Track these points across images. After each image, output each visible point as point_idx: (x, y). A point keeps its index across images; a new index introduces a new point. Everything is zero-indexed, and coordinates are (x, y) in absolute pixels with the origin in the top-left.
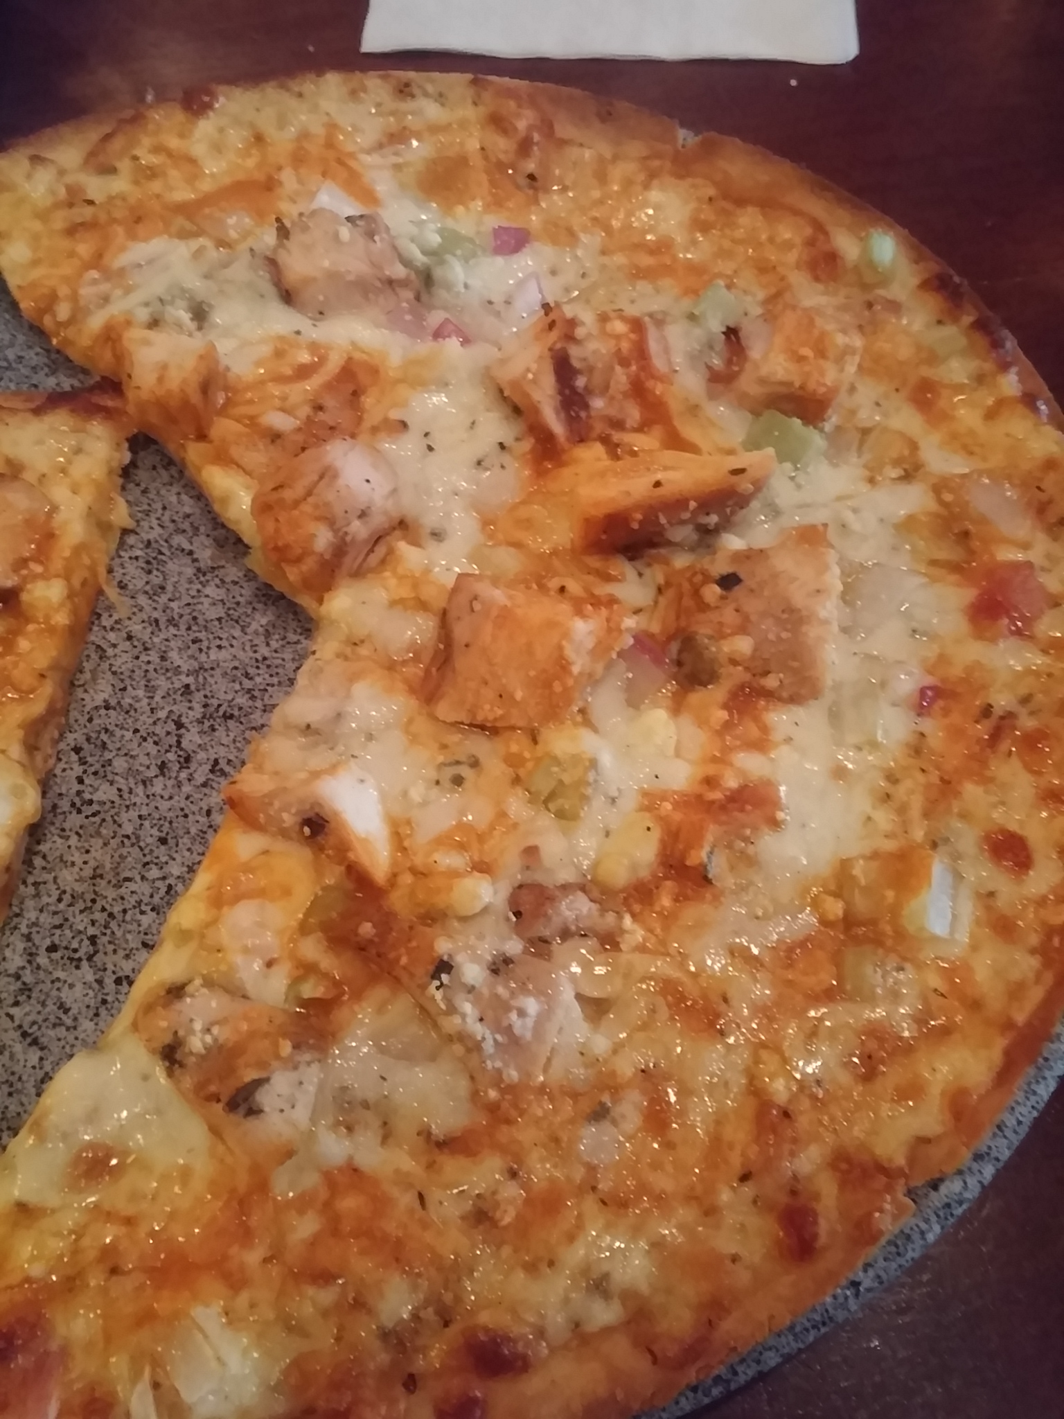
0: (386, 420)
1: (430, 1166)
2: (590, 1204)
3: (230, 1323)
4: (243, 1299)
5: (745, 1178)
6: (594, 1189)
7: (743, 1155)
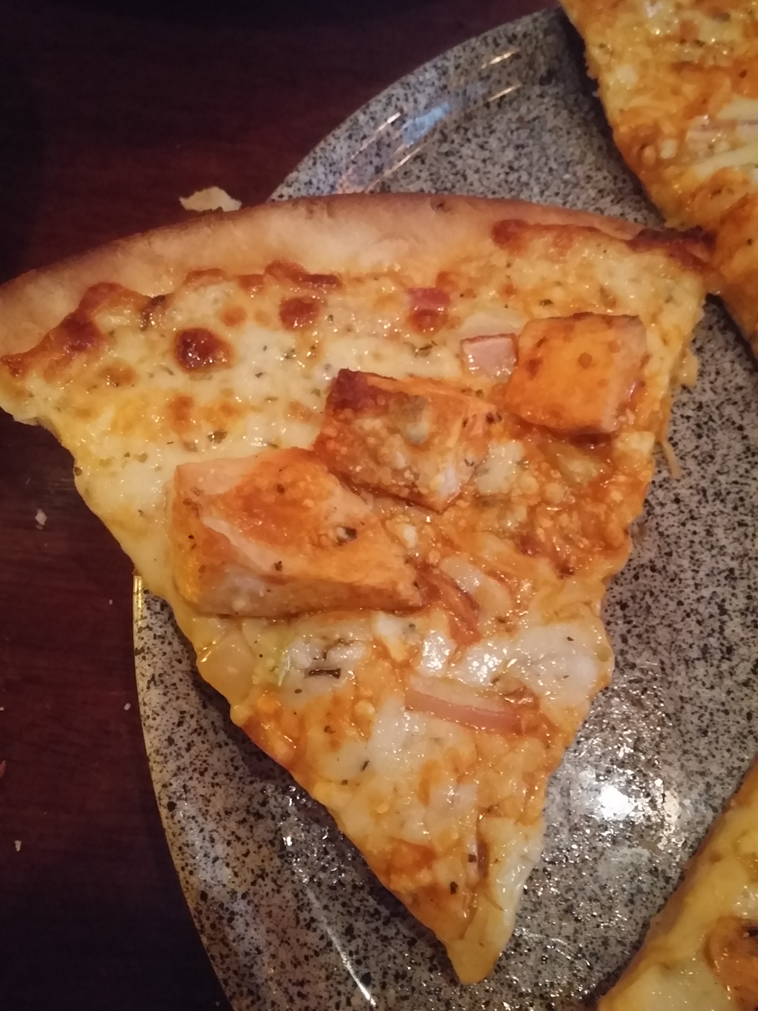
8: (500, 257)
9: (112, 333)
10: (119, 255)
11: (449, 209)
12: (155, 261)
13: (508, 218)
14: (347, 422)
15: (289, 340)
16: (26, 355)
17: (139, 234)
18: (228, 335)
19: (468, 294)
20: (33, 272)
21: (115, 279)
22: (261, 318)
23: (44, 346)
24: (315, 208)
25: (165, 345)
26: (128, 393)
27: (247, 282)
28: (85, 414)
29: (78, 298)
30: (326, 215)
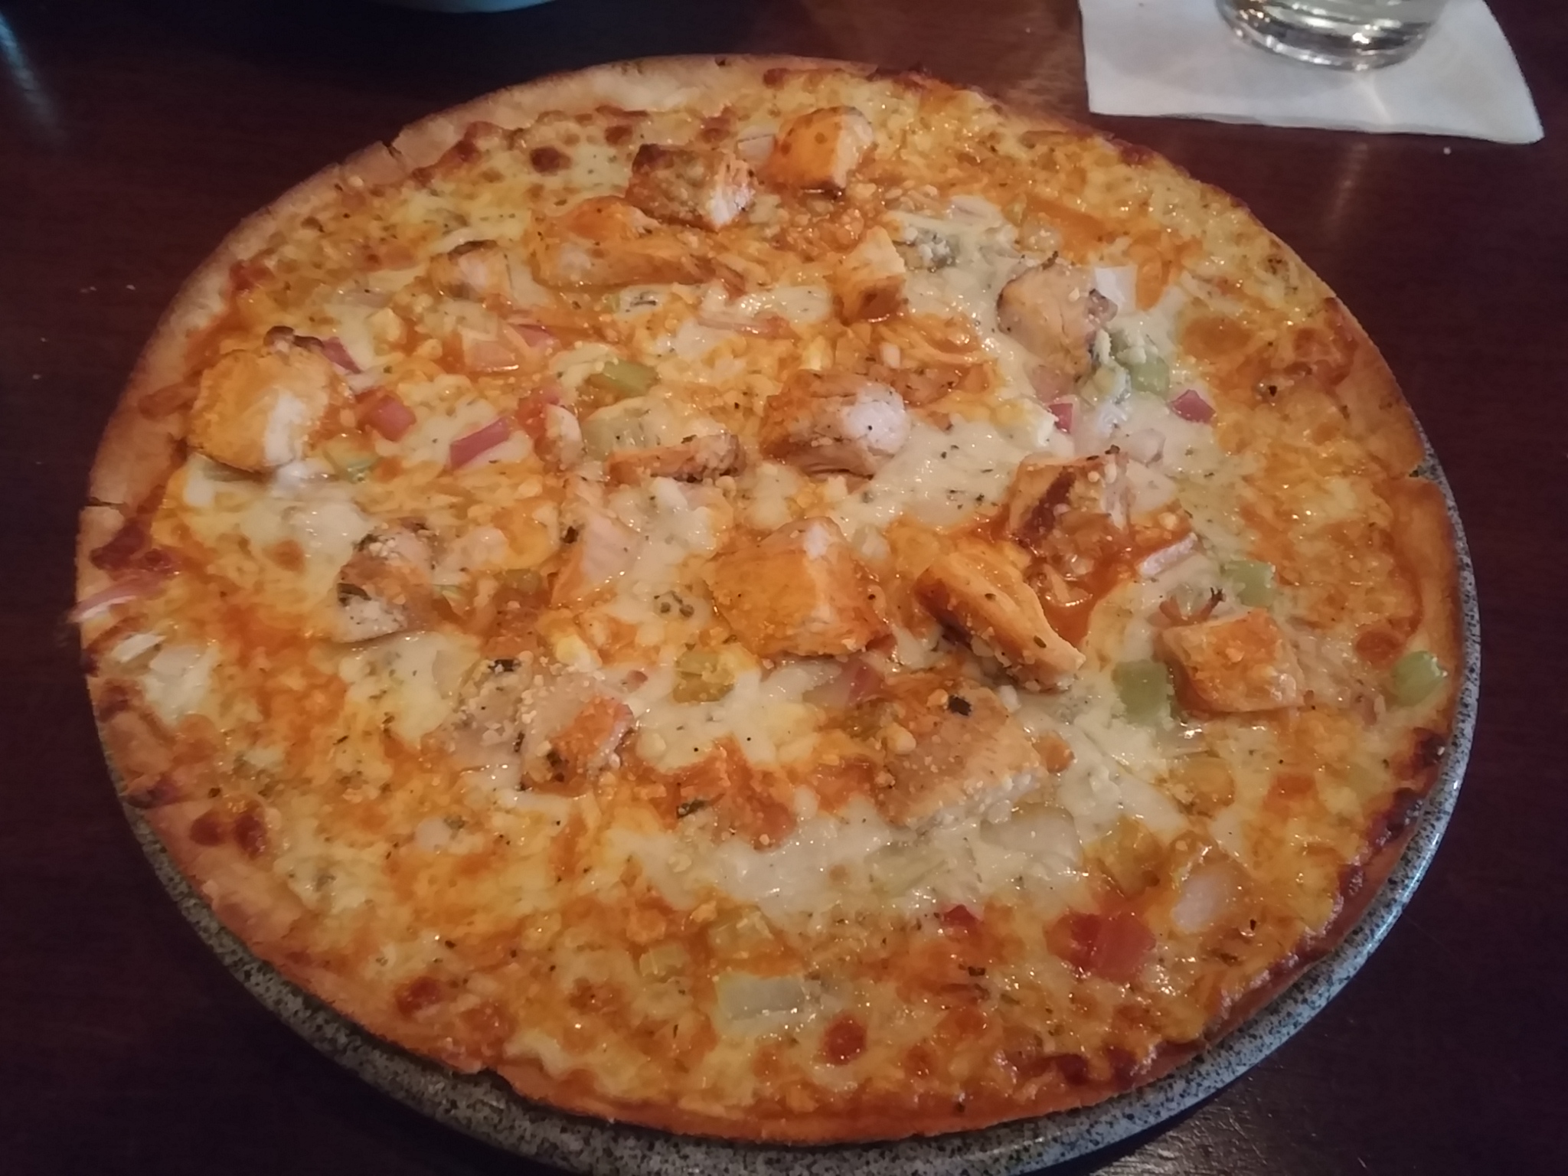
0: (946, 416)
1: (367, 734)
2: (382, 847)
3: (214, 670)
4: (232, 670)
5: (450, 945)
6: (396, 846)
7: (467, 935)
8: (768, 93)
9: (488, 151)
10: (490, 103)
11: (730, 64)
12: (518, 107)
13: (774, 67)
14: (647, 174)
15: (612, 151)
16: (431, 167)
17: (503, 90)
18: (568, 151)
19: (746, 117)
20: (432, 115)
21: (489, 120)
22: (591, 140)
23: (443, 161)
24: (628, 67)
25: (525, 157)
26: (497, 185)
27: (583, 119)
28: (471, 197)
29: (464, 131)
30: (636, 72)
